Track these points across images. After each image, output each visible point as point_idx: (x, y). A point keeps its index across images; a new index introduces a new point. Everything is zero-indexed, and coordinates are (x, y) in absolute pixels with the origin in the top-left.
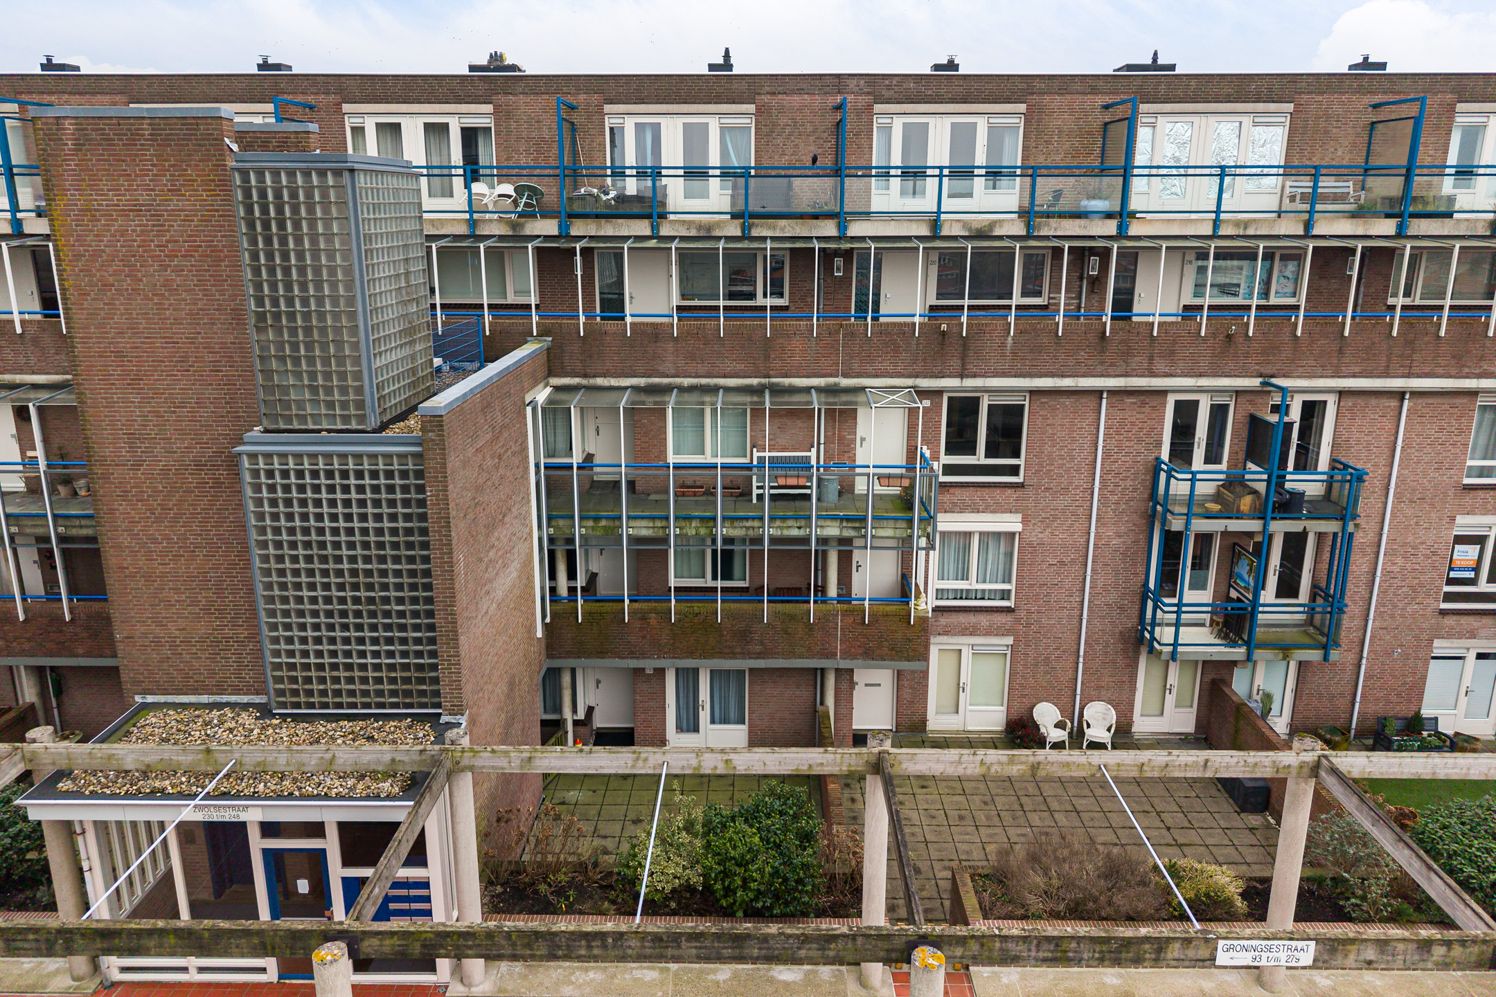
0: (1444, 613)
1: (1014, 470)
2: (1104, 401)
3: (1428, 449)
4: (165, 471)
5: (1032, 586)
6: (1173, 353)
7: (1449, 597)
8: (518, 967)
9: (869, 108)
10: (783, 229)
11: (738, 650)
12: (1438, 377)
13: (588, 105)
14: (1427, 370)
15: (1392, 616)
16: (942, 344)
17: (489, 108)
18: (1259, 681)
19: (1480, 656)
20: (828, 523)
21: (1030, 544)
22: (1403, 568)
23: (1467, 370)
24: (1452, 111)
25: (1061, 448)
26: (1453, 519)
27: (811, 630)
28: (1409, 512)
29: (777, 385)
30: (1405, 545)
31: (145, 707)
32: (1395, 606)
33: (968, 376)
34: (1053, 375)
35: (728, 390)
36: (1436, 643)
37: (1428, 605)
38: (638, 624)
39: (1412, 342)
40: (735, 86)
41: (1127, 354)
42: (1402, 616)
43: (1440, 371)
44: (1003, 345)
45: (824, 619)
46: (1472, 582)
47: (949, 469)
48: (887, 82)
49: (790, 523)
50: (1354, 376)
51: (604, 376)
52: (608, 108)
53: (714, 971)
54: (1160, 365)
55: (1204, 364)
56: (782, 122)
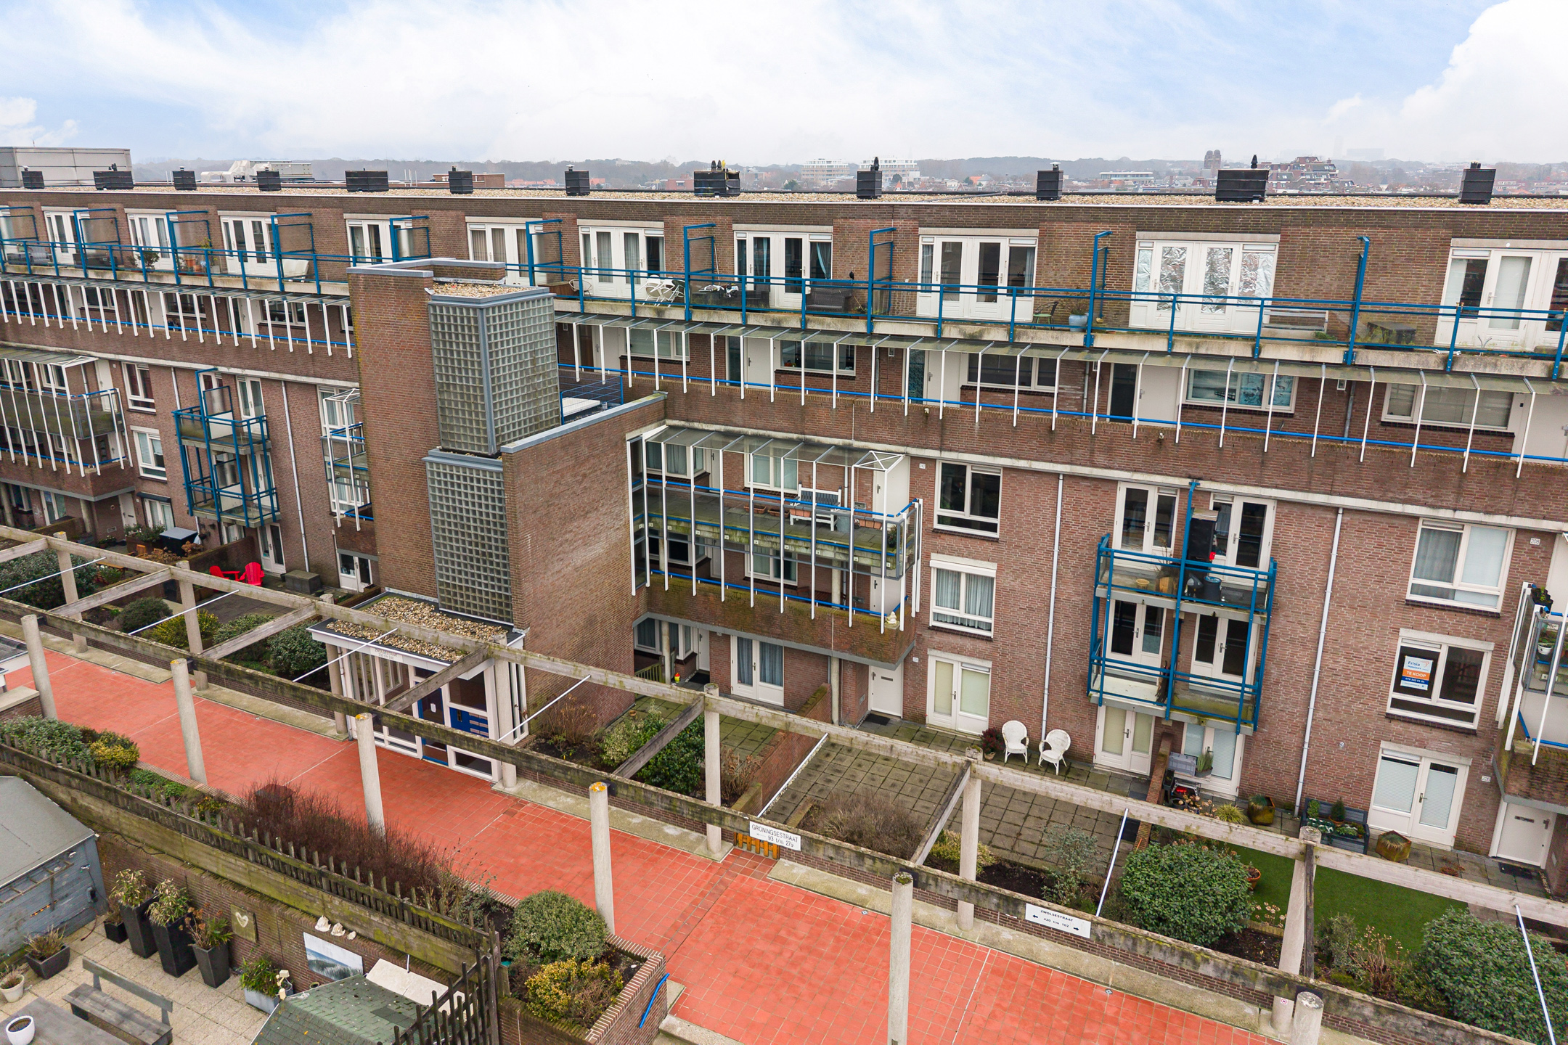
0: (1390, 717)
1: (992, 528)
2: (1061, 482)
3: (1367, 562)
4: (399, 464)
5: (1005, 623)
6: (1110, 449)
7: (1396, 704)
8: (535, 785)
9: (916, 230)
10: (829, 325)
11: (765, 630)
12: (1361, 498)
13: (722, 224)
14: (1350, 490)
15: (1336, 710)
16: (926, 423)
17: (661, 224)
18: (1209, 742)
19: (1434, 767)
20: (826, 547)
21: (1004, 589)
22: (1345, 668)
23: (1390, 495)
24: (1446, 245)
25: (1028, 515)
26: (1396, 631)
27: (813, 624)
28: (1349, 617)
29: (810, 440)
30: (1346, 646)
31: (389, 594)
32: (1338, 701)
33: (945, 450)
34: (1011, 457)
35: (776, 439)
36: (1383, 744)
37: (1373, 707)
38: (702, 599)
39: (1333, 463)
40: (819, 212)
41: (1071, 446)
42: (1346, 712)
43: (1363, 492)
44: (972, 429)
45: (821, 619)
46: (1428, 694)
47: (942, 520)
48: (928, 211)
49: (800, 543)
50: (1276, 487)
51: (699, 421)
52: (735, 226)
53: (633, 817)
54: (1100, 458)
55: (1138, 462)
56: (852, 239)
